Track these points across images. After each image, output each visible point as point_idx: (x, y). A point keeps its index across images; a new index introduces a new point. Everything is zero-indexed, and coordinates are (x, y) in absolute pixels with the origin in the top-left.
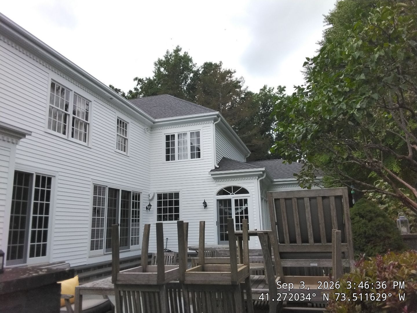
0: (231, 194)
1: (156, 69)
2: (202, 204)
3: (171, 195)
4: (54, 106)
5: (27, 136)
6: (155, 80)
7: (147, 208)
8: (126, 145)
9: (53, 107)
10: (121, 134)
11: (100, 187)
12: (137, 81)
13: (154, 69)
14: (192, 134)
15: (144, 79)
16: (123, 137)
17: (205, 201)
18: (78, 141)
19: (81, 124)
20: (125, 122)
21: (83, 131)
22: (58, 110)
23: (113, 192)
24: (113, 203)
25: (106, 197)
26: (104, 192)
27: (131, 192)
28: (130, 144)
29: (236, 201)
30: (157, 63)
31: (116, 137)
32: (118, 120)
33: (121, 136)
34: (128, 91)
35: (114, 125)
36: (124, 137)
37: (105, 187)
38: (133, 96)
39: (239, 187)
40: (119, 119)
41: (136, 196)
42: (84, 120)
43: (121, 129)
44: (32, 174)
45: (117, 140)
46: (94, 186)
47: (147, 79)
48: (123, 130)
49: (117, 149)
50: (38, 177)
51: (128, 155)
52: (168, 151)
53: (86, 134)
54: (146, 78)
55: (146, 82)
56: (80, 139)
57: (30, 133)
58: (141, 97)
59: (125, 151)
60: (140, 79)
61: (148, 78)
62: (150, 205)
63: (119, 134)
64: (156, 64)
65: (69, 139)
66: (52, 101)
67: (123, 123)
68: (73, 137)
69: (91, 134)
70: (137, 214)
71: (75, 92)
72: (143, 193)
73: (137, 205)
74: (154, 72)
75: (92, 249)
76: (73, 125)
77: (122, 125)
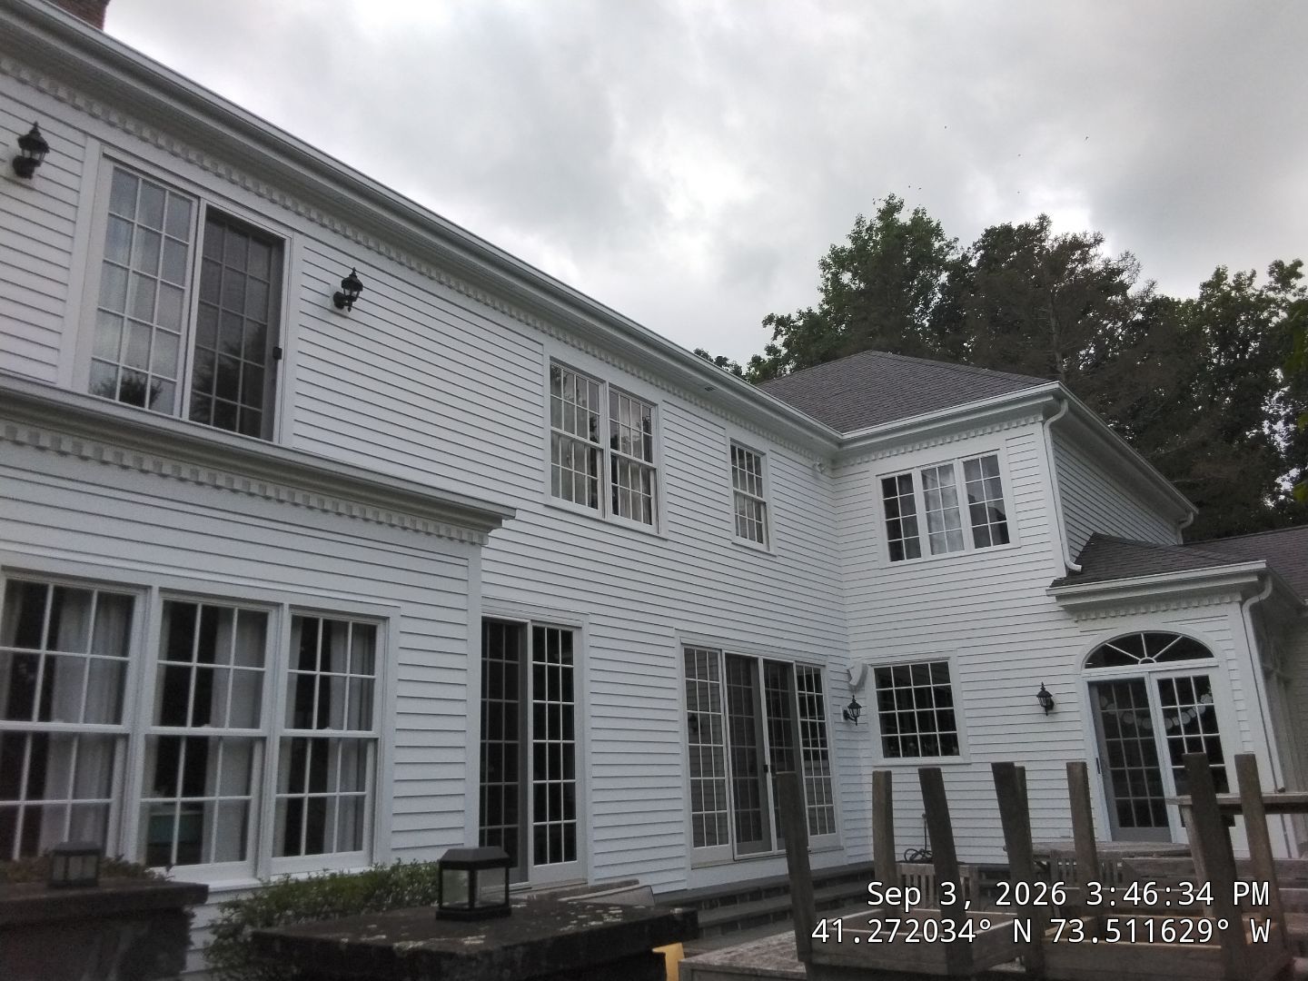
0: (1141, 660)
1: (828, 279)
2: (1037, 700)
3: (920, 670)
4: (562, 431)
5: (505, 523)
6: (826, 313)
7: (846, 716)
8: (763, 522)
9: (560, 435)
10: (745, 490)
11: (702, 654)
12: (774, 324)
13: (821, 282)
14: (970, 466)
15: (794, 317)
16: (753, 499)
17: (1043, 689)
18: (628, 522)
19: (635, 472)
20: (754, 454)
21: (641, 491)
22: (573, 440)
23: (741, 666)
24: (742, 701)
25: (720, 682)
26: (714, 666)
27: (792, 664)
28: (775, 518)
29: (1165, 685)
30: (828, 260)
31: (731, 500)
32: (733, 448)
33: (745, 497)
34: (750, 360)
35: (723, 465)
36: (755, 496)
37: (717, 654)
38: (765, 371)
39: (1171, 637)
40: (734, 444)
41: (809, 677)
42: (643, 461)
43: (743, 474)
44: (524, 625)
45: (736, 508)
46: (685, 649)
47: (802, 315)
48: (751, 477)
49: (738, 535)
50: (538, 632)
51: (772, 552)
52: (893, 529)
53: (650, 499)
54: (800, 313)
55: (801, 323)
56: (636, 518)
57: (510, 513)
58: (788, 372)
59: (760, 541)
60: (783, 317)
61: (805, 311)
62: (854, 706)
63: (739, 490)
64: (824, 265)
65: (608, 519)
66: (555, 420)
67: (749, 455)
68: (616, 512)
69: (664, 498)
70: (817, 733)
71: (611, 385)
72: (830, 667)
73: (814, 706)
74: (822, 290)
75: (698, 841)
76: (614, 480)
77: (745, 462)
